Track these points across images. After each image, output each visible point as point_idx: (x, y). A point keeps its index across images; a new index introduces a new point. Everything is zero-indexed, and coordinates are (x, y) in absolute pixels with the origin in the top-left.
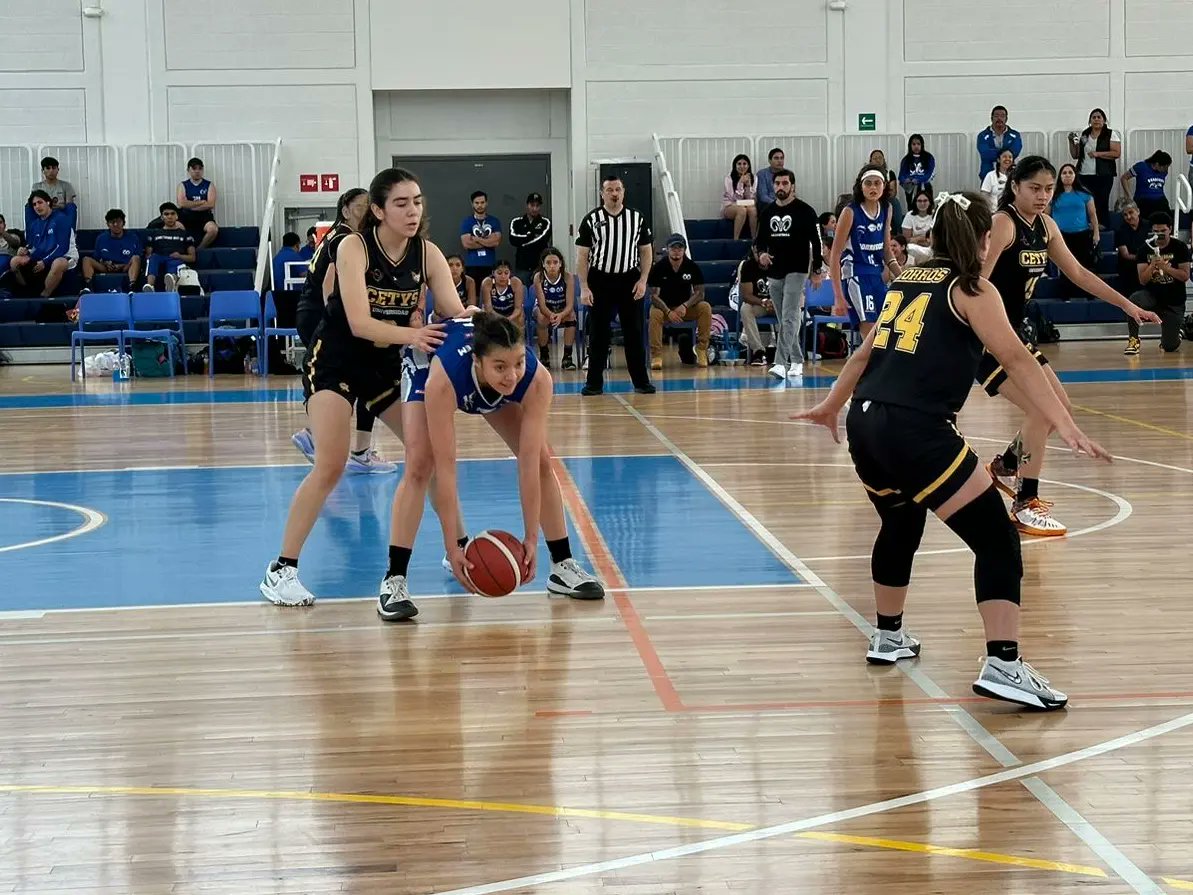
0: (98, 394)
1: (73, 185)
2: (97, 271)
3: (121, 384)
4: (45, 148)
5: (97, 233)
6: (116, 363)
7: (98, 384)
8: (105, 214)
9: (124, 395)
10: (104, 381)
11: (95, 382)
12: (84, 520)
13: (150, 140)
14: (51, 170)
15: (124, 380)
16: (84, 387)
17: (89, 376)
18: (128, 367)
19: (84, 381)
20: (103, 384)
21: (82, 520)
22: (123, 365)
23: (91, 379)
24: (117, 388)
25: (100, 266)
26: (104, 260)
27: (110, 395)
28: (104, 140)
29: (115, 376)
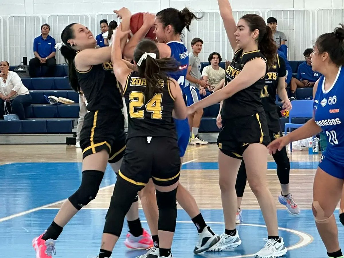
0: (300, 162)
1: (285, 34)
2: (298, 86)
3: (313, 156)
4: (270, 11)
5: (299, 63)
6: (311, 143)
7: (300, 156)
8: (304, 52)
9: (315, 162)
10: (302, 154)
11: (298, 154)
12: (300, 239)
13: (331, 6)
14: (272, 25)
15: (315, 153)
16: (291, 157)
17: (294, 151)
18: (317, 145)
19: (291, 154)
20: (303, 156)
21: (299, 239)
22: (314, 144)
23: (295, 152)
24: (311, 158)
25: (300, 83)
26: (304, 79)
27: (306, 163)
28: (304, 7)
29: (310, 151)
